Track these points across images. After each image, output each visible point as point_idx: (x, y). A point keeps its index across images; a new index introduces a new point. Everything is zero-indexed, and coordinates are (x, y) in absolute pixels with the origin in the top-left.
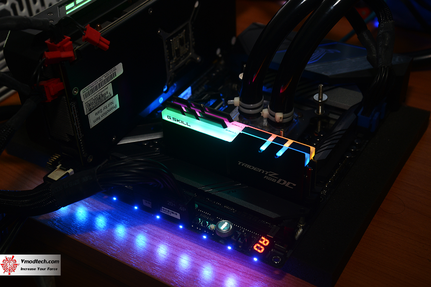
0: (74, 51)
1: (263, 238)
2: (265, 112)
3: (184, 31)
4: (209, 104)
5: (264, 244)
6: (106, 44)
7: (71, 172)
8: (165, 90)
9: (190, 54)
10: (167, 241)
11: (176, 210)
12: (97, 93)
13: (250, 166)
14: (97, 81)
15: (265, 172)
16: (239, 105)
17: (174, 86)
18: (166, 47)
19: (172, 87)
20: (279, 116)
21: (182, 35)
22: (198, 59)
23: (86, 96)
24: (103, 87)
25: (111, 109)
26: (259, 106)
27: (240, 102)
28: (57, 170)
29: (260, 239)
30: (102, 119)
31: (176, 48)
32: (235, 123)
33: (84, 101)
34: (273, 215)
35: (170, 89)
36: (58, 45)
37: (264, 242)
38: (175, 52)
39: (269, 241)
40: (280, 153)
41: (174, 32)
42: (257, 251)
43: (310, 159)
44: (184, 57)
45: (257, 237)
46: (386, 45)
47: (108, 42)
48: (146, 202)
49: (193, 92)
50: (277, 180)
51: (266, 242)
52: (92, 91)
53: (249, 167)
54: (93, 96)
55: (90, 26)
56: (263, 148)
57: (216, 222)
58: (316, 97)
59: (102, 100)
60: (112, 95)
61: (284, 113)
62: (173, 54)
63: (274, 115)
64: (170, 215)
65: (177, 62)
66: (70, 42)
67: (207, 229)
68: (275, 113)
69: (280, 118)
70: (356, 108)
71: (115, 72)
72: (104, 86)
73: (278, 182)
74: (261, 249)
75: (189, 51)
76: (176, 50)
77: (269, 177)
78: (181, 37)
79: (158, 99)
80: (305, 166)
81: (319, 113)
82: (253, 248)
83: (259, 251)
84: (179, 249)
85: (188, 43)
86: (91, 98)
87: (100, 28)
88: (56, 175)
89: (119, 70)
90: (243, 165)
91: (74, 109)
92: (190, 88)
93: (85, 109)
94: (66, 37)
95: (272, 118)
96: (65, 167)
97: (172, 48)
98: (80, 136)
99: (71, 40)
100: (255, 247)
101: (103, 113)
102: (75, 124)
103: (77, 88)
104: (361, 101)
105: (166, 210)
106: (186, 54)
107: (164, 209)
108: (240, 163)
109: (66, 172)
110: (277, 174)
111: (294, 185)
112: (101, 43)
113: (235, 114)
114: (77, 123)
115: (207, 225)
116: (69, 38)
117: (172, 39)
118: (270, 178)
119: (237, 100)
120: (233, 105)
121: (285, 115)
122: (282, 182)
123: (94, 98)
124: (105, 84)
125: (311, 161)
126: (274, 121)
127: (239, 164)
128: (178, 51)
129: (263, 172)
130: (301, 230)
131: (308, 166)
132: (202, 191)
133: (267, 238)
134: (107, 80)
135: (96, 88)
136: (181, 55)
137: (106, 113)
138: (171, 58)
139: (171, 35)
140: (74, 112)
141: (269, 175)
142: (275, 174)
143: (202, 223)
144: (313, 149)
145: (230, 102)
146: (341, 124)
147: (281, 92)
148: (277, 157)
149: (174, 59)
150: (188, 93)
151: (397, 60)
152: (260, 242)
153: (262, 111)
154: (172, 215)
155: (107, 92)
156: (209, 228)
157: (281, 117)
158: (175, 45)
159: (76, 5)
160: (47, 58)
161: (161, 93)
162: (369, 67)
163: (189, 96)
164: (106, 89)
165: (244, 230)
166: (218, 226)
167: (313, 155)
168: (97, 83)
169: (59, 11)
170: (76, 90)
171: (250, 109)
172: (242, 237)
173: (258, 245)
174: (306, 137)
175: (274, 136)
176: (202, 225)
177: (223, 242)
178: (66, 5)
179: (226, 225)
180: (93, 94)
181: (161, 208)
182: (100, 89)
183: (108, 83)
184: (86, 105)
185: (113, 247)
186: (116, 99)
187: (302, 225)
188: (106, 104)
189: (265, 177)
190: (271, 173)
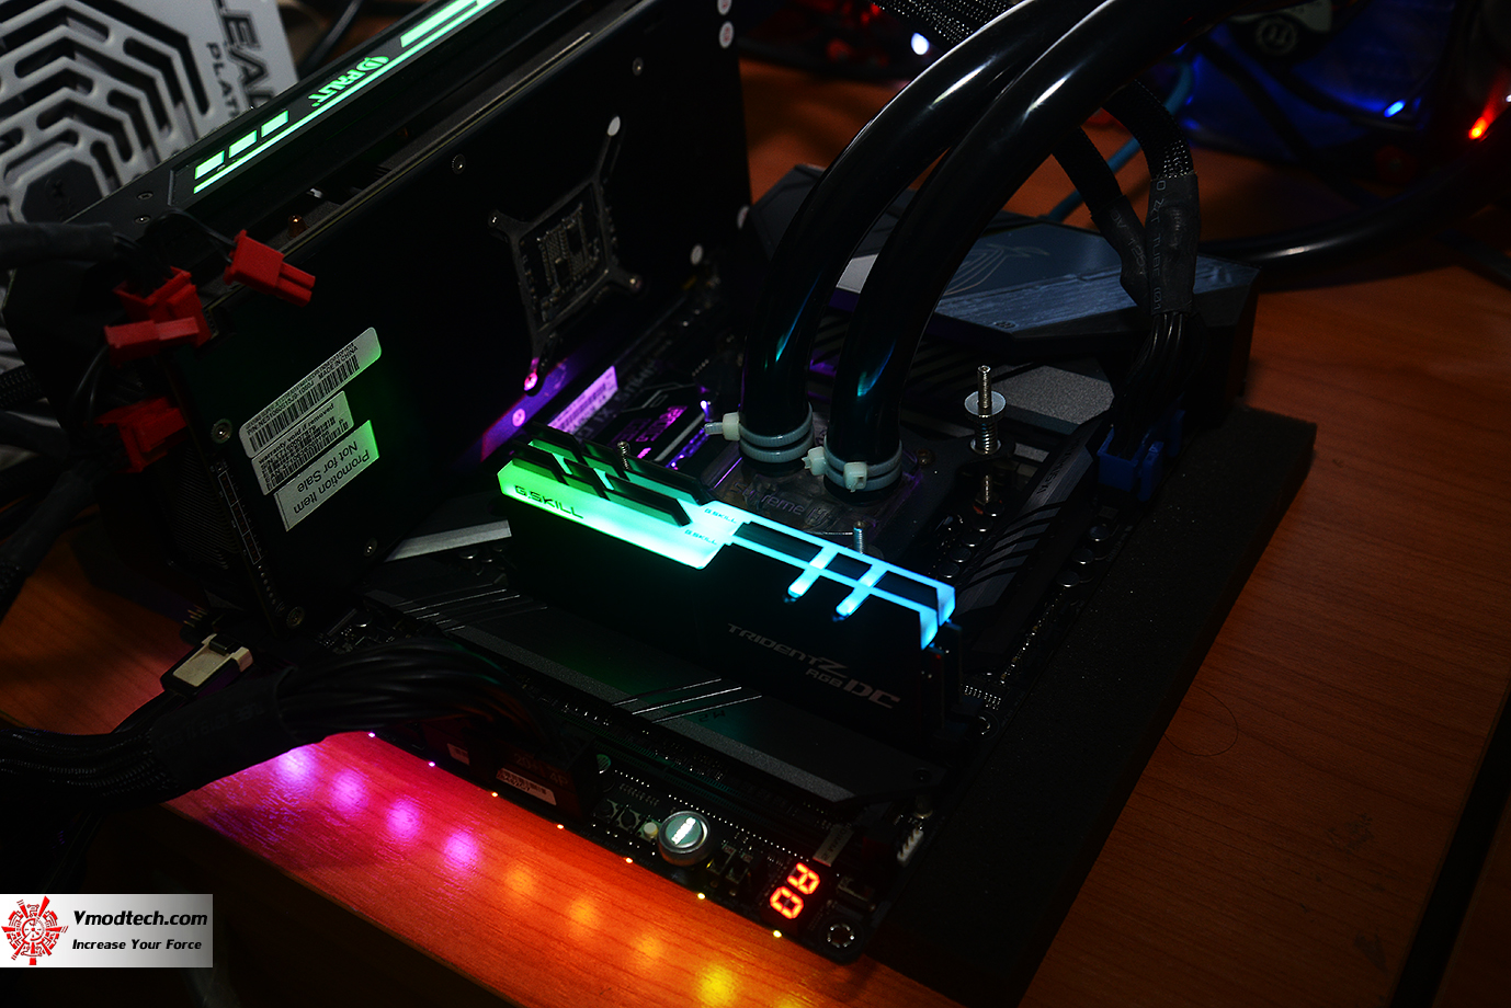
1: (800, 867)
2: (817, 458)
3: (580, 207)
4: (664, 423)
5: (804, 889)
6: (302, 284)
7: (244, 658)
8: (530, 385)
9: (606, 271)
11: (546, 782)
12: (299, 427)
13: (764, 639)
14: (297, 391)
15: (808, 659)
16: (738, 439)
17: (561, 372)
18: (520, 261)
19: (551, 376)
20: (855, 472)
21: (573, 221)
22: (633, 281)
23: (261, 440)
24: (316, 406)
25: (352, 466)
26: (797, 438)
27: (740, 429)
28: (201, 653)
29: (793, 871)
30: (323, 498)
31: (558, 261)
32: (715, 506)
33: (256, 456)
34: (833, 792)
35: (546, 383)
36: (151, 299)
37: (803, 880)
38: (554, 271)
39: (820, 879)
40: (847, 607)
41: (547, 215)
42: (779, 914)
43: (941, 624)
44: (585, 281)
45: (786, 860)
46: (1174, 245)
47: (310, 279)
48: (458, 752)
49: (620, 382)
50: (846, 682)
51: (808, 882)
52: (281, 423)
53: (760, 640)
54: (284, 437)
55: (248, 235)
56: (799, 588)
57: (662, 813)
58: (971, 401)
59: (316, 445)
60: (351, 424)
61: (869, 464)
62: (549, 279)
63: (840, 468)
64: (526, 791)
65: (563, 300)
66: (190, 287)
67: (636, 835)
68: (842, 462)
69: (856, 481)
71: (354, 358)
72: (319, 403)
73: (849, 687)
74: (791, 906)
75: (600, 266)
76: (556, 265)
77: (821, 671)
78: (569, 227)
79: (508, 414)
80: (923, 648)
81: (984, 449)
82: (769, 902)
83: (786, 913)
85: (596, 241)
86: (277, 444)
87: (302, 226)
88: (199, 669)
89: (368, 349)
90: (742, 634)
91: (226, 483)
92: (611, 370)
93: (260, 477)
94: (178, 273)
95: (836, 477)
96: (224, 645)
97: (545, 260)
98: (256, 557)
99: (192, 280)
100: (775, 898)
101: (323, 481)
102: (235, 524)
103: (228, 421)
104: (1107, 407)
105: (514, 777)
106: (593, 274)
107: (508, 775)
108: (734, 629)
109: (227, 659)
110: (842, 667)
111: (895, 699)
112: (287, 286)
113: (726, 472)
114: (240, 520)
115: (637, 824)
116: (185, 273)
117: (540, 237)
118: (822, 675)
119: (731, 424)
120: (722, 436)
121: (875, 467)
122: (859, 688)
123: (288, 443)
124: (323, 396)
125: (942, 629)
126: (841, 485)
127: (732, 631)
128: (563, 269)
129: (801, 658)
130: (917, 835)
131: (932, 646)
132: (622, 716)
133: (812, 866)
134: (330, 383)
135: (293, 413)
136: (575, 279)
137: (335, 480)
138: (543, 290)
139: (536, 224)
140: (229, 491)
141: (821, 667)
142: (838, 666)
143: (619, 819)
144: (945, 592)
145: (711, 427)
147: (859, 394)
148: (841, 619)
149: (554, 291)
150: (607, 387)
151: (1210, 276)
152: (792, 881)
153: (806, 455)
154: (532, 792)
155: (332, 419)
156: (640, 833)
157: (861, 478)
158: (554, 253)
159: (228, 161)
160: (113, 346)
161: (516, 395)
162: (1128, 302)
163: (609, 394)
164: (328, 410)
165: (748, 835)
166: (665, 827)
167: (949, 610)
168: (296, 396)
169: (174, 182)
170: (224, 427)
171: (773, 449)
172: (738, 864)
173: (786, 893)
174: (949, 520)
175: (830, 550)
176: (621, 825)
177: (682, 881)
178: (197, 161)
179: (689, 828)
180: (283, 432)
181: (501, 771)
182: (305, 414)
183: (333, 393)
184: (263, 467)
185: (370, 886)
186: (365, 436)
187: (921, 814)
188: (333, 454)
189: (810, 671)
190: (824, 663)
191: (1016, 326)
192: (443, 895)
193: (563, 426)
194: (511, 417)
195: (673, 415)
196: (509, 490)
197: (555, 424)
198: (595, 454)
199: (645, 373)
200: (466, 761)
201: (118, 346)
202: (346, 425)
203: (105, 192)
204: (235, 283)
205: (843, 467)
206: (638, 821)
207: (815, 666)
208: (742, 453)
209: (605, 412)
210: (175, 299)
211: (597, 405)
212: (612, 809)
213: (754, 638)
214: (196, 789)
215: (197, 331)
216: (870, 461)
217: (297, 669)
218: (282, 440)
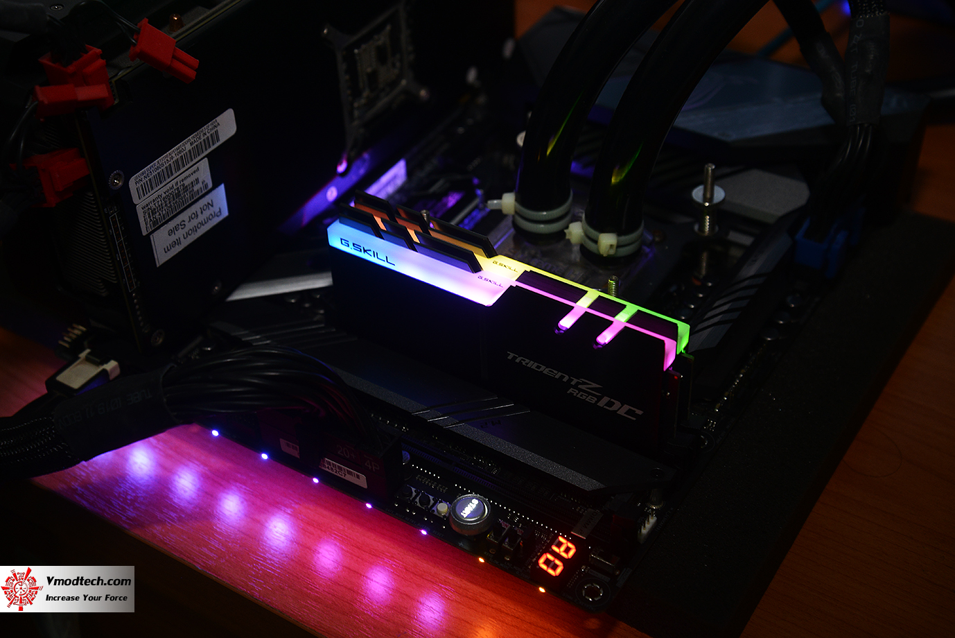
0: (111, 82)
1: (561, 539)
2: (576, 231)
3: (388, 27)
4: (446, 205)
5: (564, 555)
6: (188, 66)
7: (113, 369)
8: (341, 168)
9: (404, 82)
10: (338, 536)
11: (361, 468)
12: (172, 183)
13: (536, 364)
14: (173, 155)
15: (570, 380)
16: (513, 213)
17: (365, 160)
18: (342, 67)
19: (359, 163)
20: (607, 241)
21: (383, 39)
22: (423, 93)
23: (144, 191)
24: (186, 167)
25: (209, 219)
26: (561, 214)
27: (515, 205)
28: (78, 364)
29: (555, 543)
30: (185, 243)
31: (369, 70)
32: (501, 259)
33: (140, 202)
34: (586, 483)
35: (354, 168)
36: (71, 68)
37: (563, 549)
38: (365, 78)
39: (576, 548)
40: (606, 337)
41: (364, 32)
42: (546, 572)
43: (678, 353)
44: (387, 89)
46: (868, 71)
47: (195, 62)
48: (288, 445)
49: (409, 173)
50: (599, 399)
51: (567, 550)
52: (160, 178)
53: (532, 365)
54: (161, 190)
55: (149, 23)
56: (567, 322)
57: (452, 497)
58: (697, 194)
59: (184, 200)
60: (210, 186)
61: (619, 235)
62: (361, 84)
63: (595, 238)
64: (343, 477)
65: (371, 103)
66: (101, 62)
67: (430, 513)
68: (597, 234)
69: (609, 247)
70: (792, 221)
71: (217, 132)
72: (189, 166)
73: (601, 404)
74: (555, 567)
75: (400, 77)
76: (367, 74)
77: (580, 390)
78: (380, 43)
79: (324, 191)
80: (665, 370)
81: (704, 232)
82: (538, 564)
83: (551, 571)
84: (366, 556)
85: (398, 56)
86: (156, 195)
87: (180, 24)
88: (78, 375)
89: (226, 125)
90: (517, 361)
91: (115, 223)
92: (402, 163)
93: (141, 220)
94: (91, 49)
95: (590, 245)
96: (98, 358)
97: (359, 68)
98: (131, 285)
99: (102, 56)
100: (541, 561)
101: (186, 229)
102: (119, 257)
103: (121, 173)
104: (803, 202)
105: (335, 465)
106: (394, 84)
107: (329, 463)
108: (511, 356)
109: (101, 368)
110: (598, 386)
111: (639, 412)
112: (177, 65)
114: (123, 254)
115: (432, 504)
116: (97, 50)
117: (358, 48)
118: (581, 393)
119: (508, 202)
120: (500, 210)
121: (623, 238)
122: (610, 404)
123: (164, 195)
124: (192, 160)
125: (678, 357)
126: (596, 251)
127: (510, 358)
128: (373, 77)
129: (565, 380)
130: (652, 520)
131: (671, 369)
132: (422, 421)
133: (570, 538)
134: (197, 150)
135: (169, 172)
136: (380, 86)
137: (195, 229)
138: (357, 93)
139: (356, 38)
140: (116, 229)
141: (579, 386)
142: (595, 385)
143: (417, 500)
144: (684, 329)
145: (493, 204)
146: (755, 261)
147: (613, 181)
148: (600, 347)
149: (365, 95)
150: (399, 176)
151: (893, 103)
152: (555, 548)
153: (567, 227)
154: (348, 478)
155: (197, 180)
156: (434, 511)
157: (611, 246)
158: (366, 59)
160: (42, 101)
161: (329, 176)
162: (826, 120)
163: (400, 182)
164: (194, 172)
165: (518, 516)
166: (455, 507)
167: (684, 342)
168: (172, 158)
170: (118, 177)
171: (541, 223)
172: (512, 535)
173: (550, 557)
174: (673, 289)
175: (592, 295)
176: (418, 504)
177: (466, 547)
179: (474, 506)
180: (161, 186)
181: (324, 461)
182: (178, 173)
183: (199, 158)
184: (144, 213)
185: (211, 551)
186: (220, 196)
187: (655, 505)
188: (196, 208)
189: (570, 391)
190: (584, 383)
191: (733, 136)
192: (271, 560)
194: (326, 194)
195: (452, 200)
198: (403, 215)
199: (428, 168)
200: (295, 453)
201: (45, 103)
202: (206, 186)
204: (138, 61)
205: (598, 237)
206: (432, 502)
207: (575, 387)
208: (515, 225)
209: (397, 197)
210: (89, 69)
211: (390, 190)
212: (412, 492)
213: (527, 364)
214: (86, 460)
215: (107, 96)
216: (620, 233)
217: (176, 366)
218: (160, 192)
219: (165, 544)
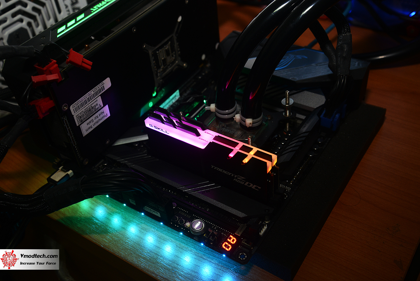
0: (61, 72)
1: (231, 236)
2: (238, 117)
3: (170, 43)
4: (193, 107)
6: (88, 64)
7: (71, 173)
8: (154, 95)
9: (177, 62)
11: (158, 210)
12: (87, 106)
13: (222, 170)
14: (87, 96)
15: (234, 176)
16: (215, 111)
17: (163, 91)
18: (152, 59)
19: (161, 92)
20: (249, 121)
21: (168, 47)
22: (185, 65)
23: (76, 110)
24: (92, 100)
25: (103, 118)
26: (232, 111)
27: (215, 108)
28: (59, 172)
29: (229, 238)
30: (94, 127)
31: (163, 58)
32: (208, 131)
33: (75, 114)
34: (241, 215)
35: (159, 94)
36: (45, 68)
37: (232, 240)
38: (162, 61)
39: (236, 240)
40: (246, 161)
41: (160, 45)
42: (225, 249)
43: (273, 166)
44: (171, 65)
45: (227, 234)
46: (344, 55)
47: (91, 63)
48: (132, 201)
49: (181, 94)
50: (245, 183)
51: (233, 241)
52: (82, 105)
54: (83, 109)
55: (73, 50)
56: (231, 155)
57: (191, 220)
58: (283, 101)
59: (92, 112)
60: (102, 106)
61: (253, 119)
62: (160, 64)
64: (152, 213)
65: (164, 70)
66: (56, 65)
67: (184, 226)
71: (103, 86)
72: (93, 99)
74: (228, 247)
75: (175, 60)
76: (162, 60)
77: (238, 179)
78: (166, 48)
79: (148, 103)
80: (268, 173)
81: (287, 115)
82: (222, 246)
83: (227, 249)
84: (162, 241)
85: (174, 53)
86: (81, 111)
87: (88, 47)
88: (58, 176)
89: (107, 83)
90: (215, 168)
91: (66, 122)
92: (178, 91)
93: (76, 121)
94: (53, 61)
95: (243, 123)
96: (65, 170)
97: (159, 58)
98: (74, 144)
99: (57, 63)
100: (224, 245)
101: (94, 122)
102: (69, 134)
103: (67, 105)
104: (324, 103)
105: (149, 209)
106: (173, 62)
107: (147, 208)
108: (213, 167)
109: (66, 173)
110: (244, 178)
111: (260, 188)
112: (84, 65)
113: (210, 121)
114: (70, 133)
115: (184, 223)
116: (55, 61)
117: (158, 51)
119: (213, 107)
120: (210, 110)
121: (255, 120)
122: (249, 185)
123: (84, 111)
124: (94, 97)
125: (273, 168)
126: (245, 125)
127: (212, 167)
128: (165, 61)
129: (232, 176)
130: (265, 228)
131: (270, 172)
132: (180, 191)
133: (234, 236)
134: (96, 94)
135: (86, 102)
136: (168, 64)
137: (97, 122)
138: (159, 67)
139: (157, 47)
140: (67, 124)
141: (238, 178)
143: (179, 221)
144: (274, 157)
145: (207, 108)
146: (305, 126)
147: (250, 98)
148: (244, 164)
149: (162, 67)
150: (177, 96)
151: (355, 64)
152: (229, 240)
153: (234, 116)
154: (154, 213)
155: (97, 104)
156: (185, 226)
157: (250, 123)
158: (162, 56)
159: (67, 28)
160: (34, 82)
161: (150, 98)
162: (330, 72)
163: (177, 98)
164: (96, 101)
165: (216, 227)
166: (192, 224)
167: (275, 162)
169: (52, 34)
171: (225, 114)
172: (213, 235)
173: (227, 244)
174: (276, 136)
175: (241, 144)
176: (179, 223)
177: (197, 240)
178: (58, 28)
179: (199, 224)
180: (83, 108)
181: (145, 207)
182: (89, 103)
183: (97, 96)
184: (77, 118)
185: (106, 239)
186: (106, 109)
187: (267, 221)
188: (97, 114)
189: (235, 179)
190: (239, 177)
191: (297, 79)
192: (128, 243)
193: (164, 107)
194: (148, 105)
195: (196, 104)
196: (148, 125)
197: (161, 106)
198: (173, 115)
199: (188, 92)
200: (135, 204)
201: (35, 82)
202: (101, 106)
203: (31, 37)
204: (69, 64)
205: (245, 120)
206: (184, 222)
207: (236, 178)
208: (216, 116)
209: (176, 103)
210: (52, 68)
211: (174, 101)
212: (177, 218)
213: (218, 170)
214: (57, 211)
215: (58, 78)
216: (253, 118)
217: (86, 176)
218: (82, 110)
219: (90, 237)
